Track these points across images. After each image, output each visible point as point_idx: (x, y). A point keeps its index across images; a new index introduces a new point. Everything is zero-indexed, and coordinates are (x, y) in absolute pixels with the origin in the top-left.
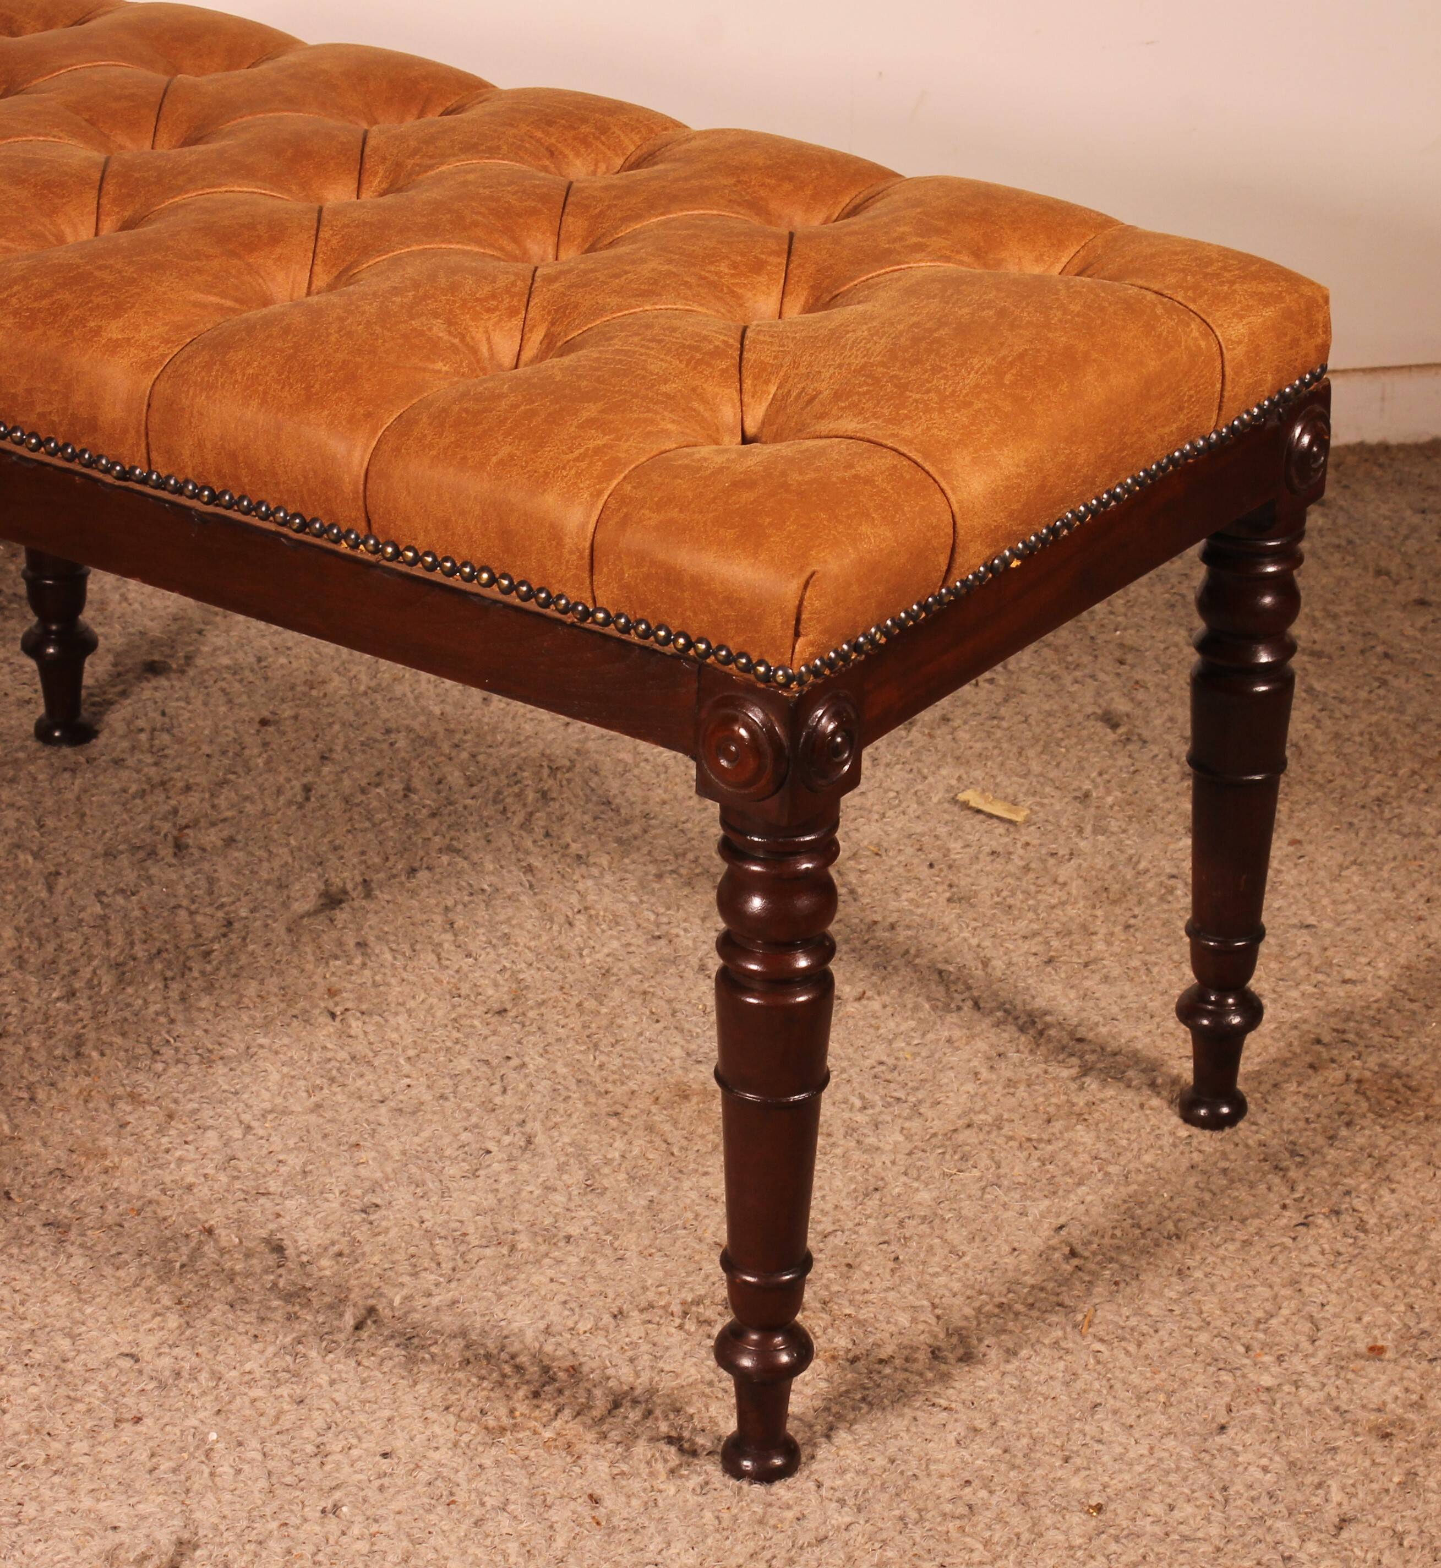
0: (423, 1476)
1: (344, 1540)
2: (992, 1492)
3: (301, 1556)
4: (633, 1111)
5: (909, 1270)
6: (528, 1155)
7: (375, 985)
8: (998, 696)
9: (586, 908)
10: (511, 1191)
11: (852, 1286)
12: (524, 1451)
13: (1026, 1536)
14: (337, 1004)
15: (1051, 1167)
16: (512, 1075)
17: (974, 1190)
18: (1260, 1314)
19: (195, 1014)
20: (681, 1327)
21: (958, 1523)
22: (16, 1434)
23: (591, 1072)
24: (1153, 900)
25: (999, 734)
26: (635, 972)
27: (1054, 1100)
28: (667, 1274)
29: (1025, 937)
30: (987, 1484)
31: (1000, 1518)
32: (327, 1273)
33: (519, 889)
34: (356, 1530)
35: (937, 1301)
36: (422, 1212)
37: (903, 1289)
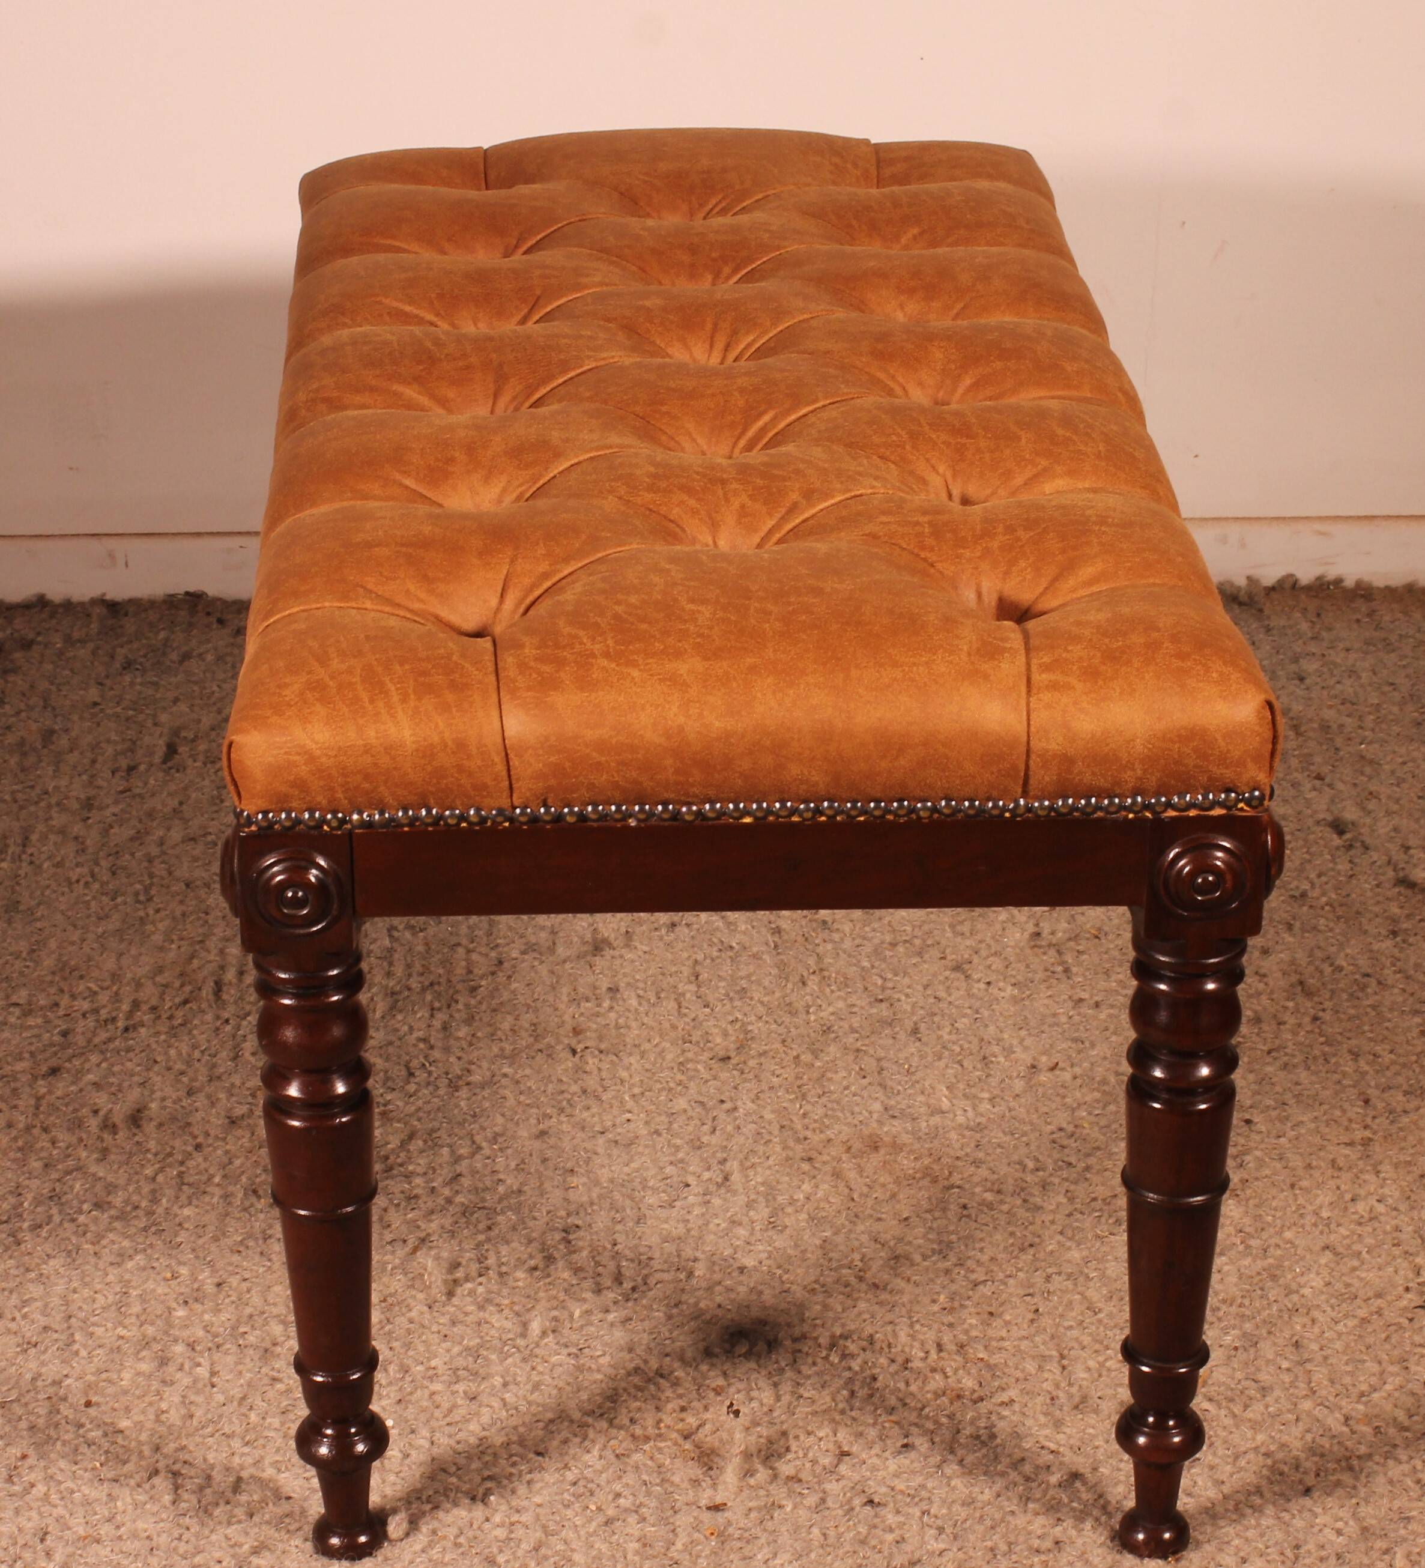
4: (826, 1158)
5: (1046, 1321)
6: (723, 1190)
7: (618, 1027)
9: (822, 970)
10: (700, 1222)
11: (990, 1332)
12: (661, 1459)
14: (579, 1042)
16: (722, 1116)
19: (452, 1042)
20: (826, 1358)
23: (795, 1119)
26: (853, 1030)
30: (1078, 1524)
32: (520, 1284)
33: (765, 949)
35: (1066, 1352)
36: (616, 1236)
37: (1038, 1339)
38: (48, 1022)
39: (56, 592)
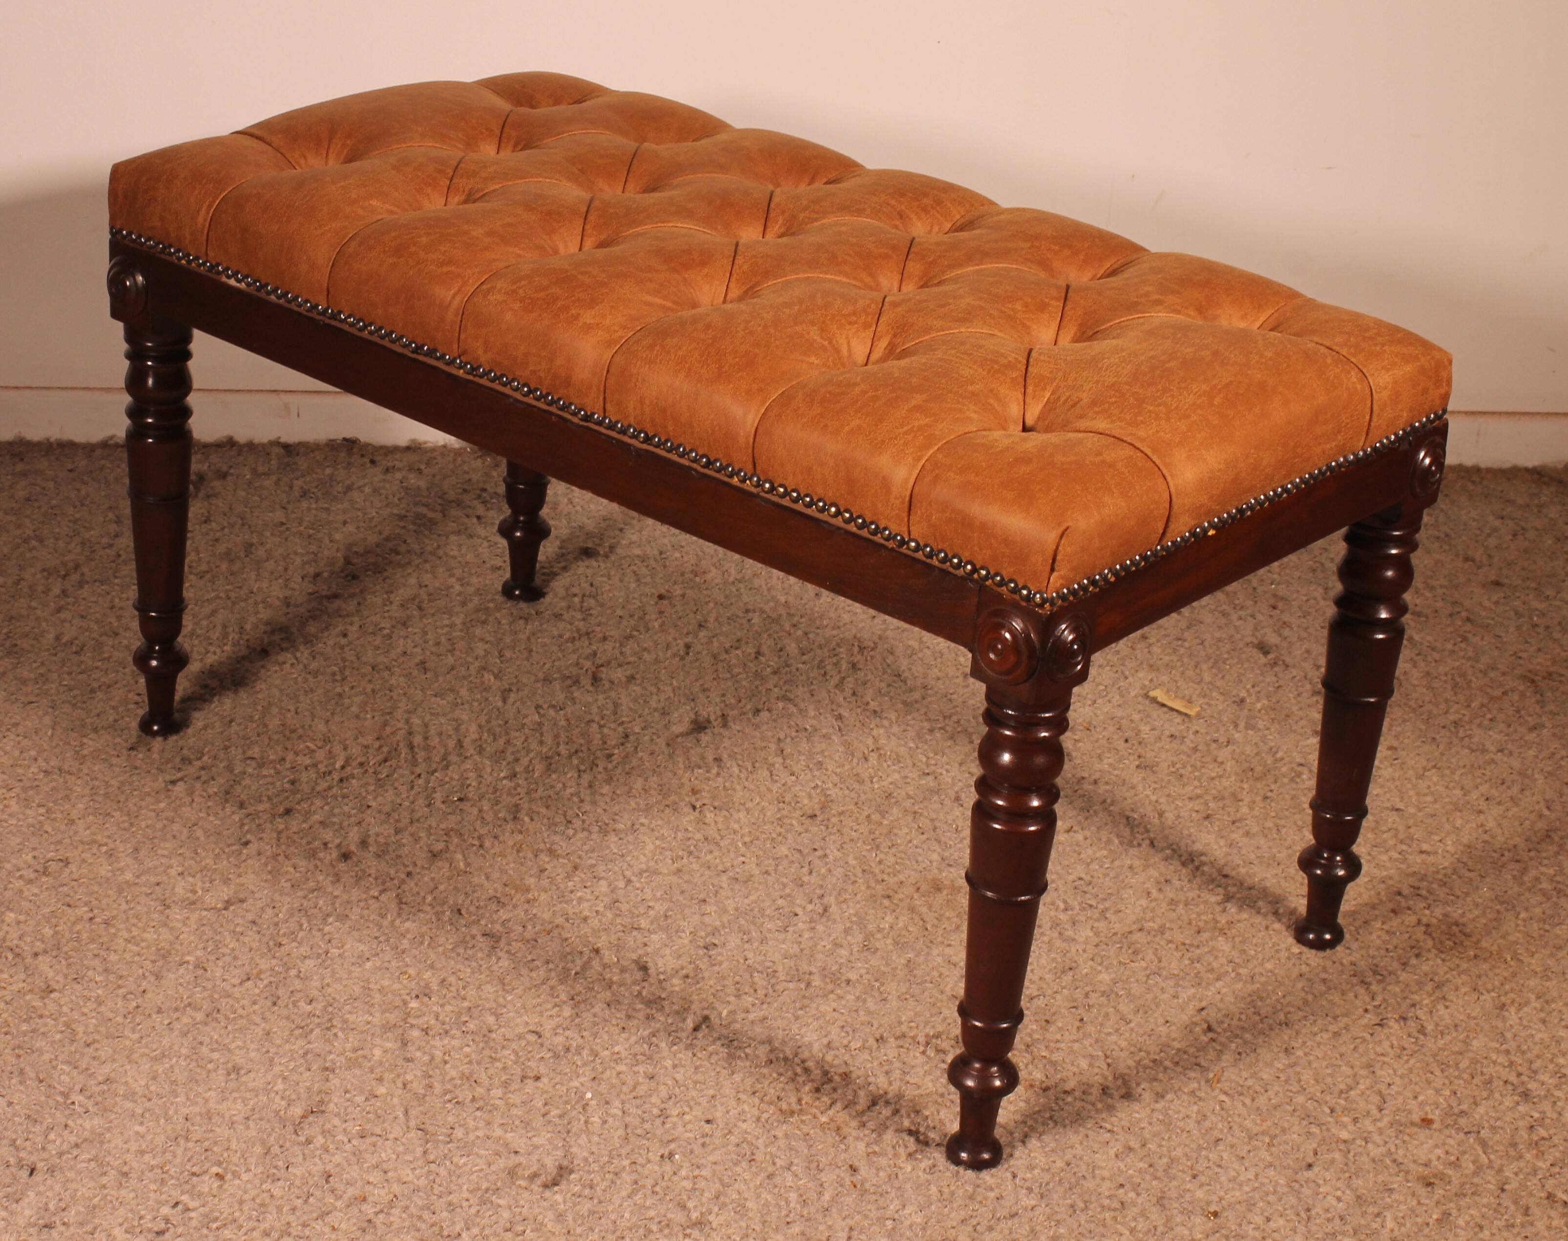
0: (733, 1139)
1: (675, 1178)
2: (1138, 1194)
3: (644, 1187)
4: (901, 896)
5: (1090, 1029)
6: (824, 920)
7: (725, 788)
8: (1183, 624)
9: (878, 749)
10: (810, 944)
11: (1048, 1036)
12: (806, 1129)
13: (1161, 1229)
14: (697, 800)
15: (1198, 965)
16: (817, 862)
17: (1141, 976)
18: (1343, 1086)
19: (598, 797)
20: (924, 1053)
21: (1112, 1214)
22: (453, 1079)
23: (873, 864)
24: (1286, 780)
25: (1182, 651)
26: (909, 797)
27: (1203, 917)
28: (917, 1014)
29: (1190, 799)
30: (1136, 1188)
31: (1143, 1214)
32: (677, 988)
33: (831, 731)
34: (683, 1173)
35: (1109, 1052)
36: (746, 952)
37: (1086, 1042)
38: (278, 772)
39: (242, 437)
